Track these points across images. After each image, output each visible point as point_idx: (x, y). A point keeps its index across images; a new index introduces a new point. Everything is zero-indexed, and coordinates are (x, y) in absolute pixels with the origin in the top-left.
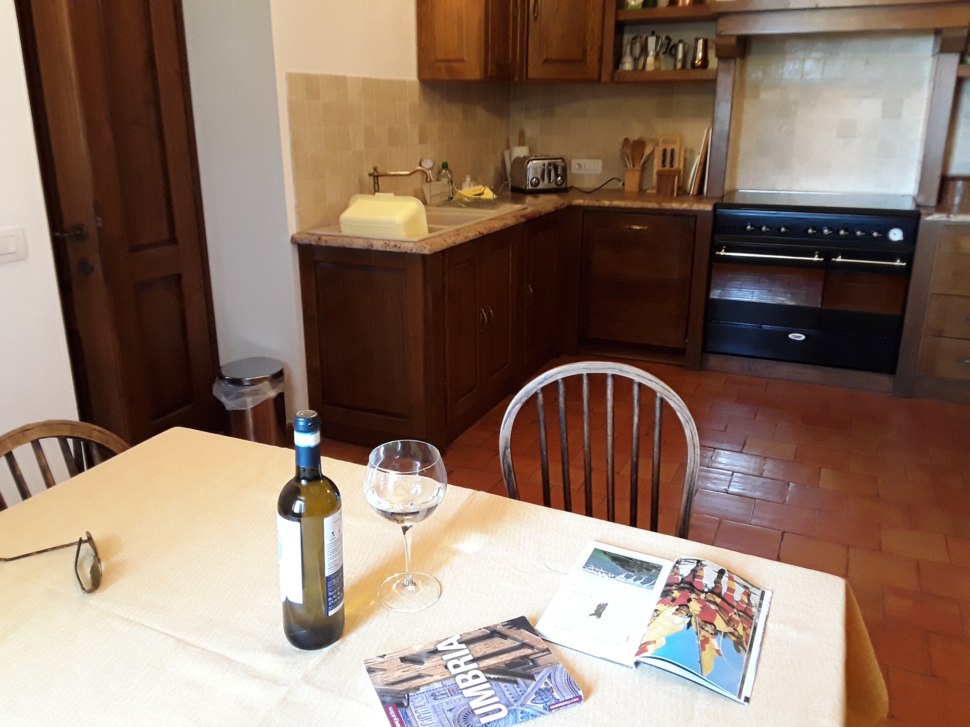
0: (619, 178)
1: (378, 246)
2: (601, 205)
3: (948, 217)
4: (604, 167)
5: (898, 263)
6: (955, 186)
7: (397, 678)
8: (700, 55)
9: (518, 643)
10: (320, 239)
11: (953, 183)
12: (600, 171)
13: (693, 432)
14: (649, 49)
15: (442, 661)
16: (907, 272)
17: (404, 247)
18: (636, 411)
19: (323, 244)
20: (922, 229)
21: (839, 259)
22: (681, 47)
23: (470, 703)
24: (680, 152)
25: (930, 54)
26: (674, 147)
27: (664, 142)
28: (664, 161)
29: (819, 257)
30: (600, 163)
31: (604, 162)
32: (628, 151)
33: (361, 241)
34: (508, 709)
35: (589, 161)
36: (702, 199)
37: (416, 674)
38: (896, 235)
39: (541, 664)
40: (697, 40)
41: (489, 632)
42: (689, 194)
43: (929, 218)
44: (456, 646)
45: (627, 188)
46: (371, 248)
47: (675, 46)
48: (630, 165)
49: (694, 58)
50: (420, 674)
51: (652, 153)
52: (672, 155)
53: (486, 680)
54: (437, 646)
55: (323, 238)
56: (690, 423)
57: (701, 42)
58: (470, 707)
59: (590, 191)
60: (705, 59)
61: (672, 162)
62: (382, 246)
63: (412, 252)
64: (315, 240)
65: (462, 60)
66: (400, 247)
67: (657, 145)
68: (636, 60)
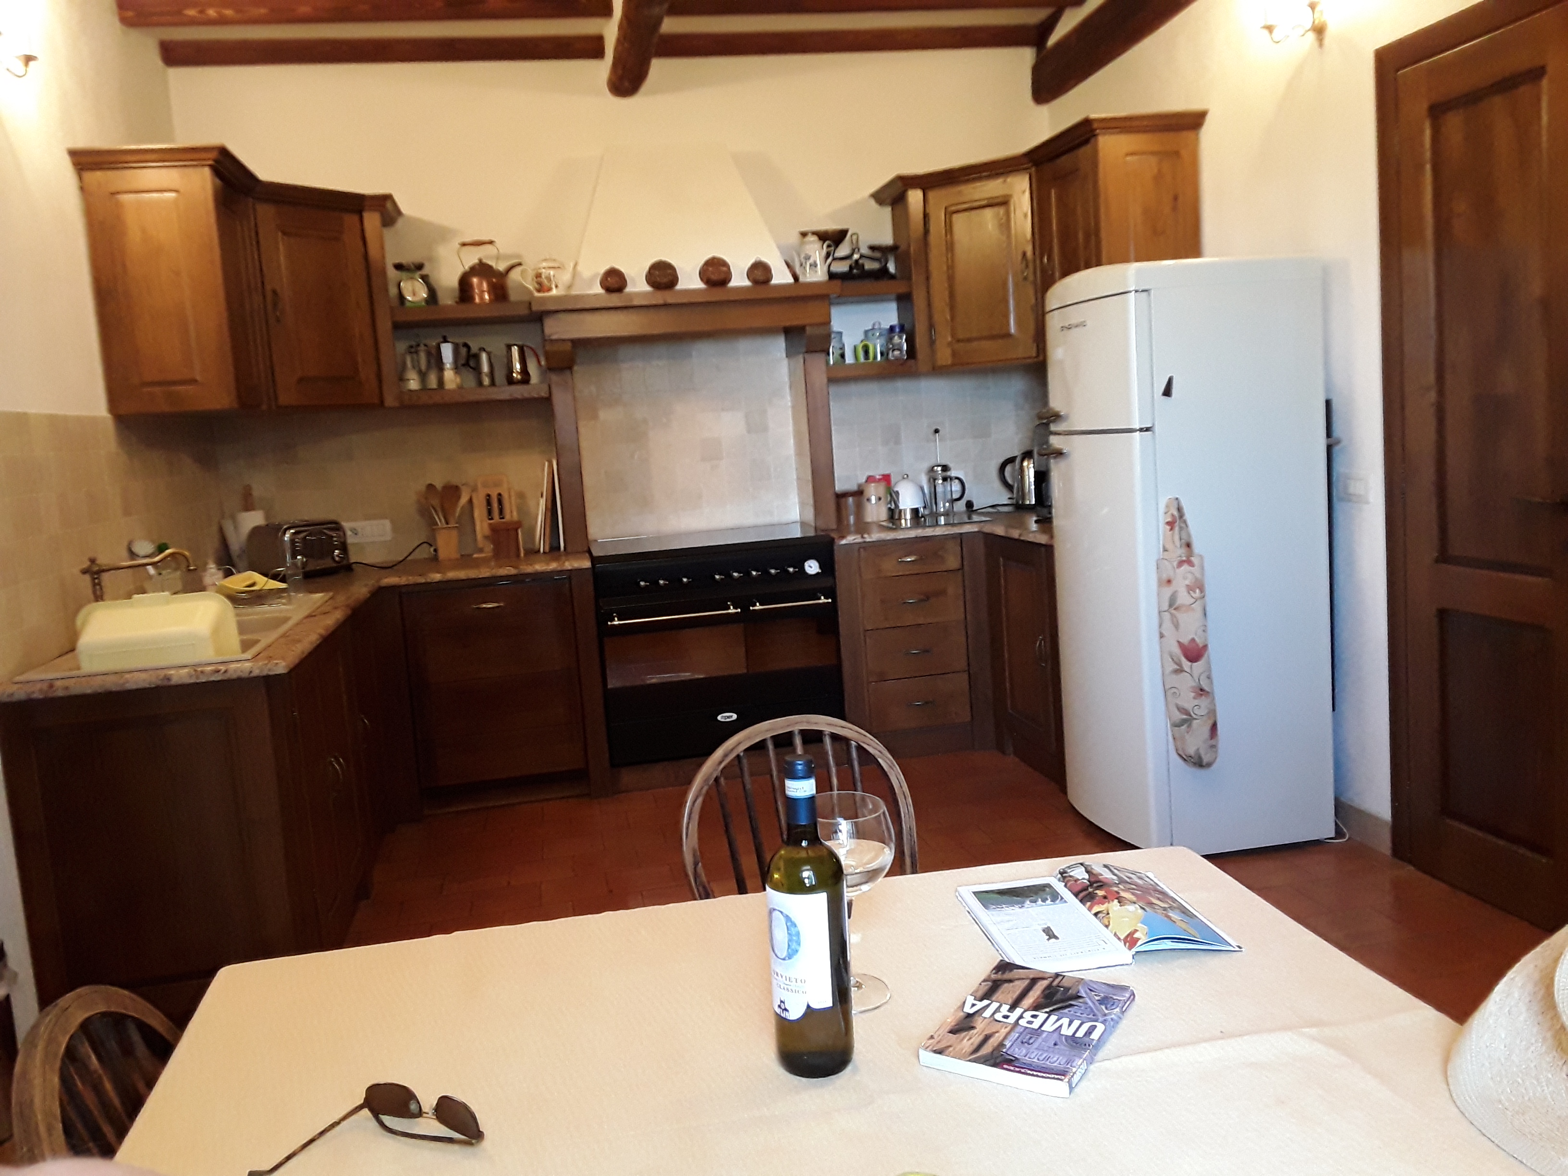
0: (429, 542)
1: (181, 676)
2: (429, 580)
3: (862, 537)
4: (395, 529)
5: (823, 600)
6: (846, 502)
7: (972, 1046)
8: (518, 366)
9: (1027, 982)
10: (51, 686)
11: (844, 500)
12: (388, 537)
13: (899, 778)
14: (445, 360)
15: (986, 1020)
16: (833, 608)
17: (235, 671)
18: (834, 770)
19: (60, 693)
20: (838, 556)
21: (758, 607)
22: (484, 356)
23: (1061, 1033)
24: (510, 496)
25: (784, 355)
26: (500, 492)
27: (485, 485)
28: (490, 512)
29: (735, 608)
30: (387, 524)
31: (393, 522)
32: (436, 502)
33: (143, 676)
34: (1099, 1021)
35: (368, 522)
36: (560, 556)
37: (981, 1038)
38: (812, 567)
39: (1071, 985)
40: (509, 347)
41: (990, 983)
42: (539, 551)
43: (844, 542)
44: (980, 1005)
45: (442, 555)
46: (166, 683)
47: (477, 357)
48: (440, 522)
49: (510, 370)
50: (986, 1035)
51: (470, 501)
52: (500, 502)
53: (1046, 1015)
54: (964, 1011)
55: (59, 683)
56: (895, 769)
57: (515, 350)
58: (1066, 1036)
59: (391, 565)
60: (524, 371)
61: (501, 511)
62: (191, 676)
63: (252, 675)
64: (41, 690)
65: (193, 381)
66: (226, 672)
67: (474, 489)
68: (423, 376)
